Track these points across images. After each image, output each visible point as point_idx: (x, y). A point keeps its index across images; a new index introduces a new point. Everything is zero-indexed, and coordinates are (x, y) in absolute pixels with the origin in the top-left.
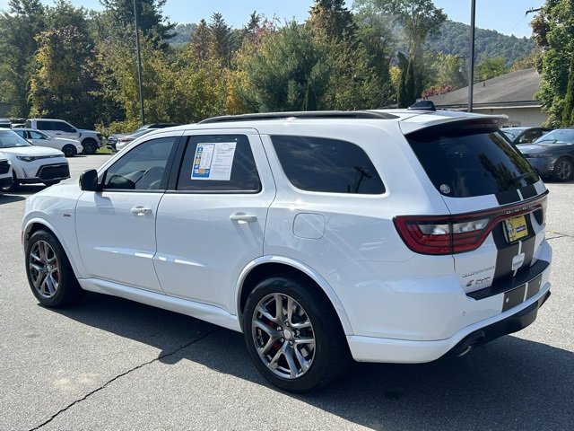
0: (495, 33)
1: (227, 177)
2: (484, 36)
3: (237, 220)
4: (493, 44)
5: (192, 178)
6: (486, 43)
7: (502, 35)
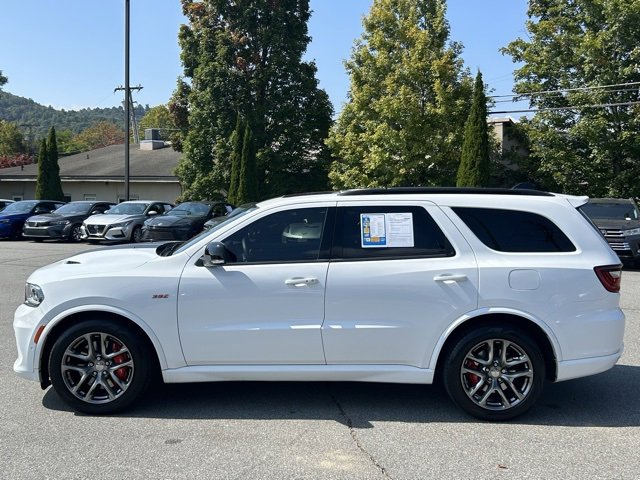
0: (31, 101)
1: (410, 243)
2: (19, 104)
3: (441, 281)
4: (30, 113)
5: (363, 246)
6: (22, 111)
7: (39, 105)
